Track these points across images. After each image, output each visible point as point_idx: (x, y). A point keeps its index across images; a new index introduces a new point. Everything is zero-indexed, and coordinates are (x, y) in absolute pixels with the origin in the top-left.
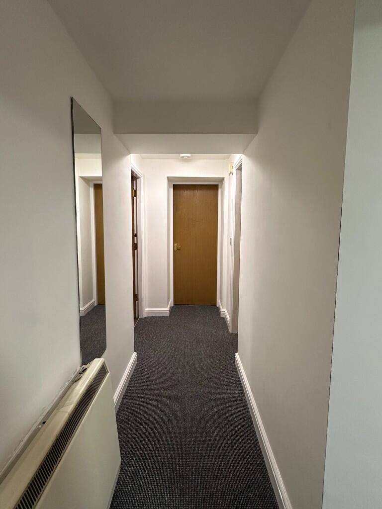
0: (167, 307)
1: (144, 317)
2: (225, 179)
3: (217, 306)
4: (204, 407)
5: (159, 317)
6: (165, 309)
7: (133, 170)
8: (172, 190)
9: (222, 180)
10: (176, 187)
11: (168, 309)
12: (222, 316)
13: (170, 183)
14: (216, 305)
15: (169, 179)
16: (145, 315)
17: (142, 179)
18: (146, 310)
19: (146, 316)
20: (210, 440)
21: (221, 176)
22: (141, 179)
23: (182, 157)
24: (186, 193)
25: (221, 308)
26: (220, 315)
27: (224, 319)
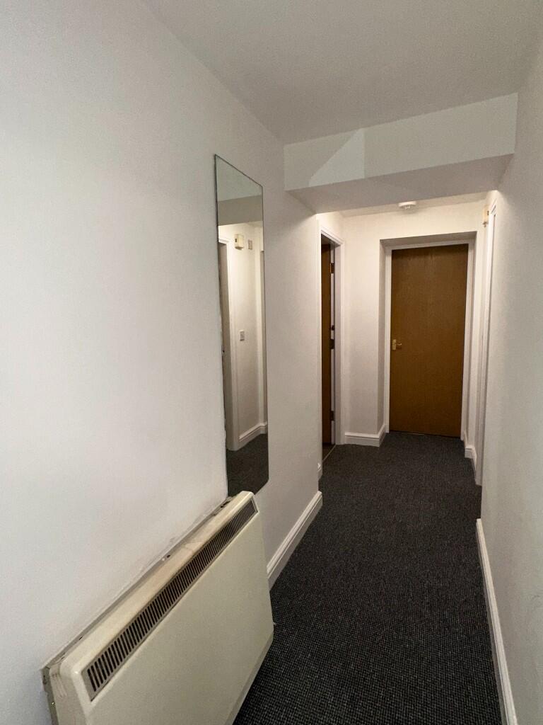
0: (377, 433)
1: (342, 443)
2: (478, 233)
3: (462, 439)
4: (408, 591)
5: (364, 446)
6: (373, 436)
7: (325, 234)
8: (389, 260)
9: (473, 236)
10: (397, 255)
11: (378, 436)
12: (466, 456)
13: (387, 248)
14: (460, 438)
15: (384, 243)
16: (343, 441)
17: (342, 248)
18: (346, 434)
19: (346, 443)
20: (410, 643)
21: (473, 230)
22: (342, 246)
23: (402, 207)
24: (414, 262)
25: (466, 443)
26: (464, 455)
27: (470, 461)
